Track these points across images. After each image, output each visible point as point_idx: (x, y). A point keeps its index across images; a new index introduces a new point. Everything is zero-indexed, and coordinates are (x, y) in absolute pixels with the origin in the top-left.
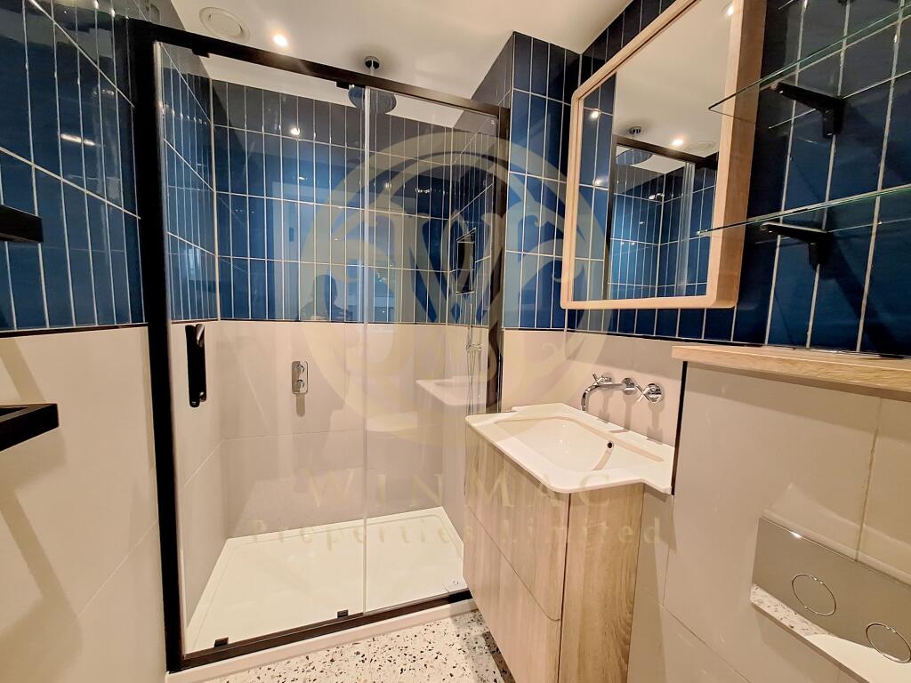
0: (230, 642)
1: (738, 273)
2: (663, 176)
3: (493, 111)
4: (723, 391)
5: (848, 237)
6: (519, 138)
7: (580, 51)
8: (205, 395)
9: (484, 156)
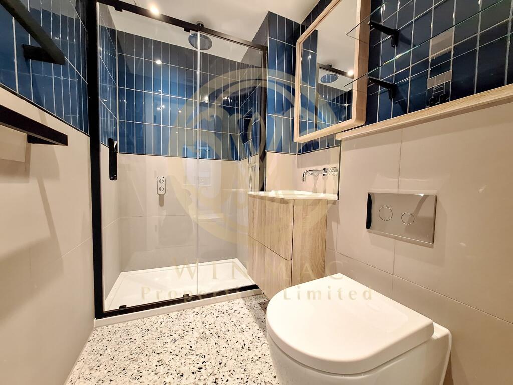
0: (127, 307)
1: (365, 108)
2: (346, 93)
3: (260, 47)
4: (354, 146)
5: (401, 85)
6: (272, 67)
7: (300, 23)
8: (116, 176)
9: (256, 80)
